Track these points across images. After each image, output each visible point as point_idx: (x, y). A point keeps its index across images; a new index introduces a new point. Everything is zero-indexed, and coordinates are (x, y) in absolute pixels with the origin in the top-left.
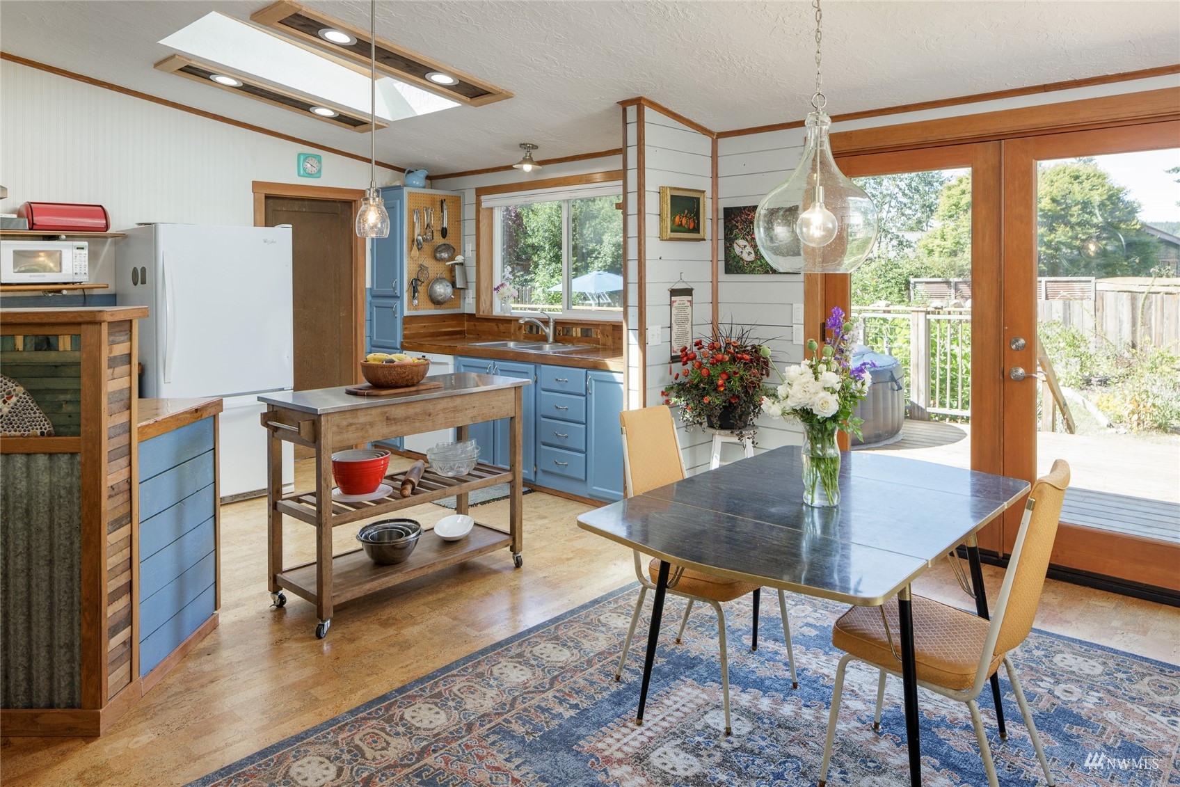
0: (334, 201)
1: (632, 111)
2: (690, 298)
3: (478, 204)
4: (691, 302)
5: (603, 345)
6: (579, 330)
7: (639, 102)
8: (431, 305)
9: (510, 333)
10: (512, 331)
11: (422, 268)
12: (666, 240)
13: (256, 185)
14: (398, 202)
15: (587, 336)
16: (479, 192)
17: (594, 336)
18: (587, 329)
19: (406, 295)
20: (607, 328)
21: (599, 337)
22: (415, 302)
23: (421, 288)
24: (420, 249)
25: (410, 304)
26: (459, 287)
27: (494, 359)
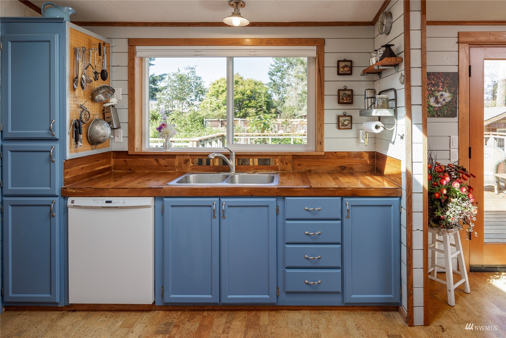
3: (133, 53)
6: (256, 160)
8: (88, 146)
10: (176, 164)
11: (82, 108)
14: (57, 37)
15: (265, 165)
16: (133, 43)
17: (272, 164)
18: (265, 159)
19: (68, 137)
20: (286, 157)
21: (278, 164)
22: (80, 143)
23: (83, 130)
24: (83, 88)
25: (73, 146)
26: (115, 127)
27: (220, 197)
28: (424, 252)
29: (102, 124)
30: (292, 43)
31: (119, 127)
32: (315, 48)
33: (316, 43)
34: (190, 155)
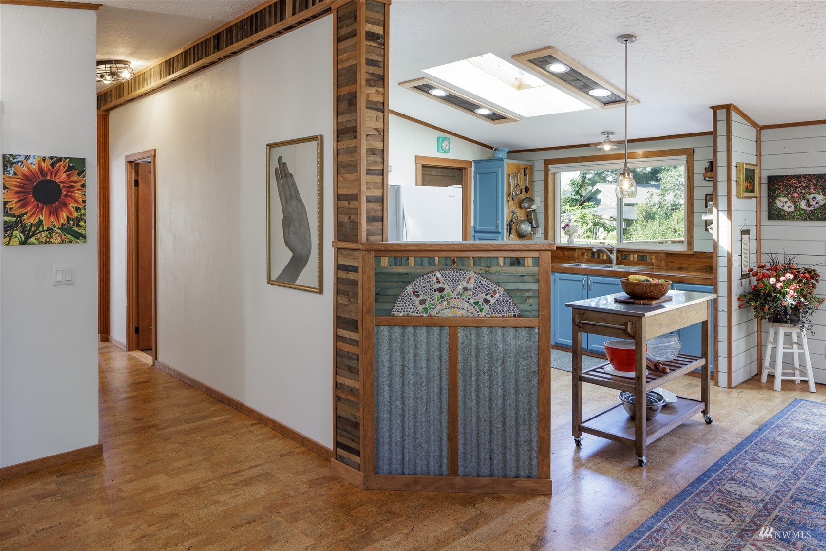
0: (453, 168)
1: (721, 114)
2: (748, 236)
3: (547, 171)
4: (749, 238)
5: (657, 266)
6: (636, 256)
7: (728, 108)
8: (517, 238)
9: (574, 257)
10: (576, 256)
11: (513, 213)
12: (743, 198)
13: (417, 158)
14: (500, 169)
15: (642, 260)
16: (548, 162)
17: (649, 260)
18: (643, 256)
19: (505, 231)
20: (661, 255)
21: (653, 261)
22: (512, 236)
23: (513, 227)
24: (513, 200)
25: (508, 238)
26: (534, 226)
27: (588, 275)
28: (728, 329)
29: (525, 223)
30: (664, 154)
31: (537, 227)
32: (685, 157)
33: (685, 153)
34: (586, 249)
